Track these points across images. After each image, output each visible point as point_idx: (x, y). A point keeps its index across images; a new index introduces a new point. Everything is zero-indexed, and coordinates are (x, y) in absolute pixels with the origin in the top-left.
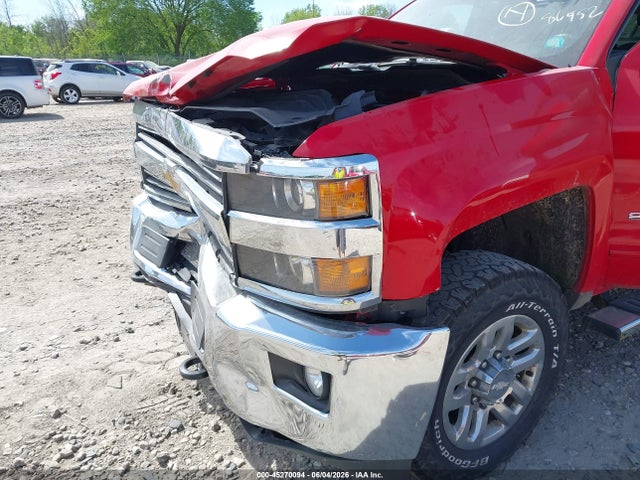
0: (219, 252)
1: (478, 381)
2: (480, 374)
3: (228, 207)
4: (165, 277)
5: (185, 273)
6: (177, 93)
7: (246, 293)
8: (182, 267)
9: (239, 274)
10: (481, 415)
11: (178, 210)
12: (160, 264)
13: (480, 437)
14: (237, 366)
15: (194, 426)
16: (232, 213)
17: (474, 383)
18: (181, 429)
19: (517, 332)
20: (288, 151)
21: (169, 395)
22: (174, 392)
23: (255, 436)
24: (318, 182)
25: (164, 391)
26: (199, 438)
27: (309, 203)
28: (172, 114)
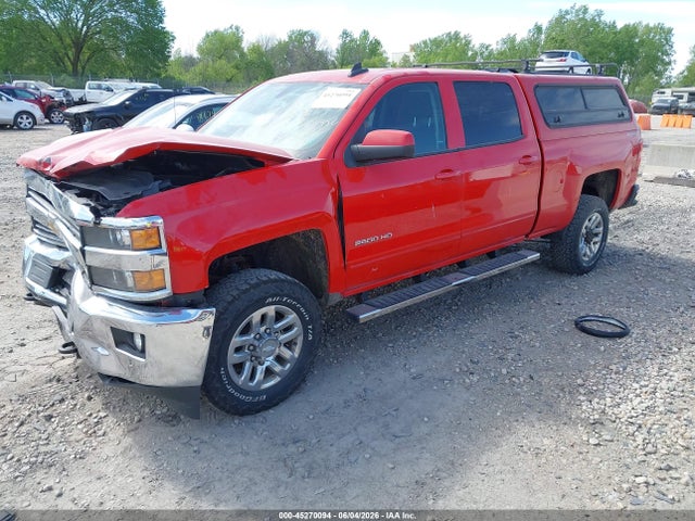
0: (83, 272)
1: (255, 347)
2: (256, 343)
3: (84, 244)
4: (50, 295)
5: (65, 291)
6: (56, 173)
7: (98, 295)
8: (63, 287)
9: (92, 283)
10: (260, 370)
11: (60, 247)
12: (46, 285)
13: (260, 383)
14: (93, 338)
15: (72, 398)
16: (86, 248)
17: (251, 348)
18: (62, 401)
19: (279, 316)
20: (113, 215)
21: (54, 383)
22: (58, 380)
23: (107, 382)
24: (131, 230)
25: (50, 381)
26: (76, 405)
27: (127, 241)
28: (52, 184)
